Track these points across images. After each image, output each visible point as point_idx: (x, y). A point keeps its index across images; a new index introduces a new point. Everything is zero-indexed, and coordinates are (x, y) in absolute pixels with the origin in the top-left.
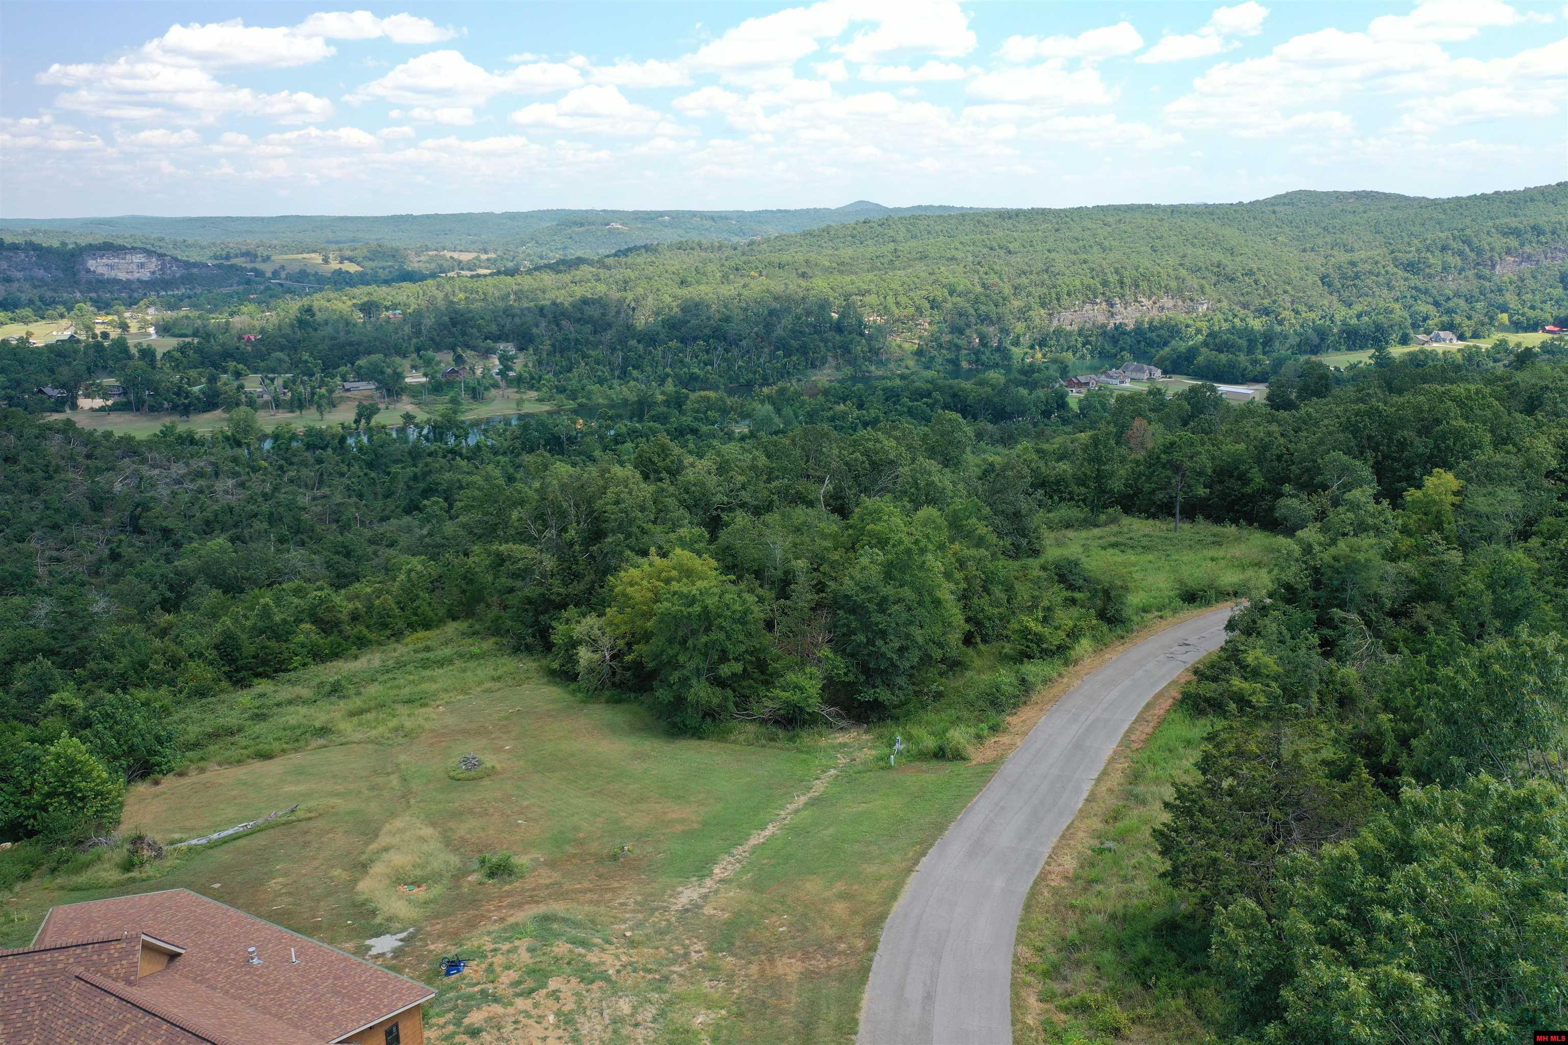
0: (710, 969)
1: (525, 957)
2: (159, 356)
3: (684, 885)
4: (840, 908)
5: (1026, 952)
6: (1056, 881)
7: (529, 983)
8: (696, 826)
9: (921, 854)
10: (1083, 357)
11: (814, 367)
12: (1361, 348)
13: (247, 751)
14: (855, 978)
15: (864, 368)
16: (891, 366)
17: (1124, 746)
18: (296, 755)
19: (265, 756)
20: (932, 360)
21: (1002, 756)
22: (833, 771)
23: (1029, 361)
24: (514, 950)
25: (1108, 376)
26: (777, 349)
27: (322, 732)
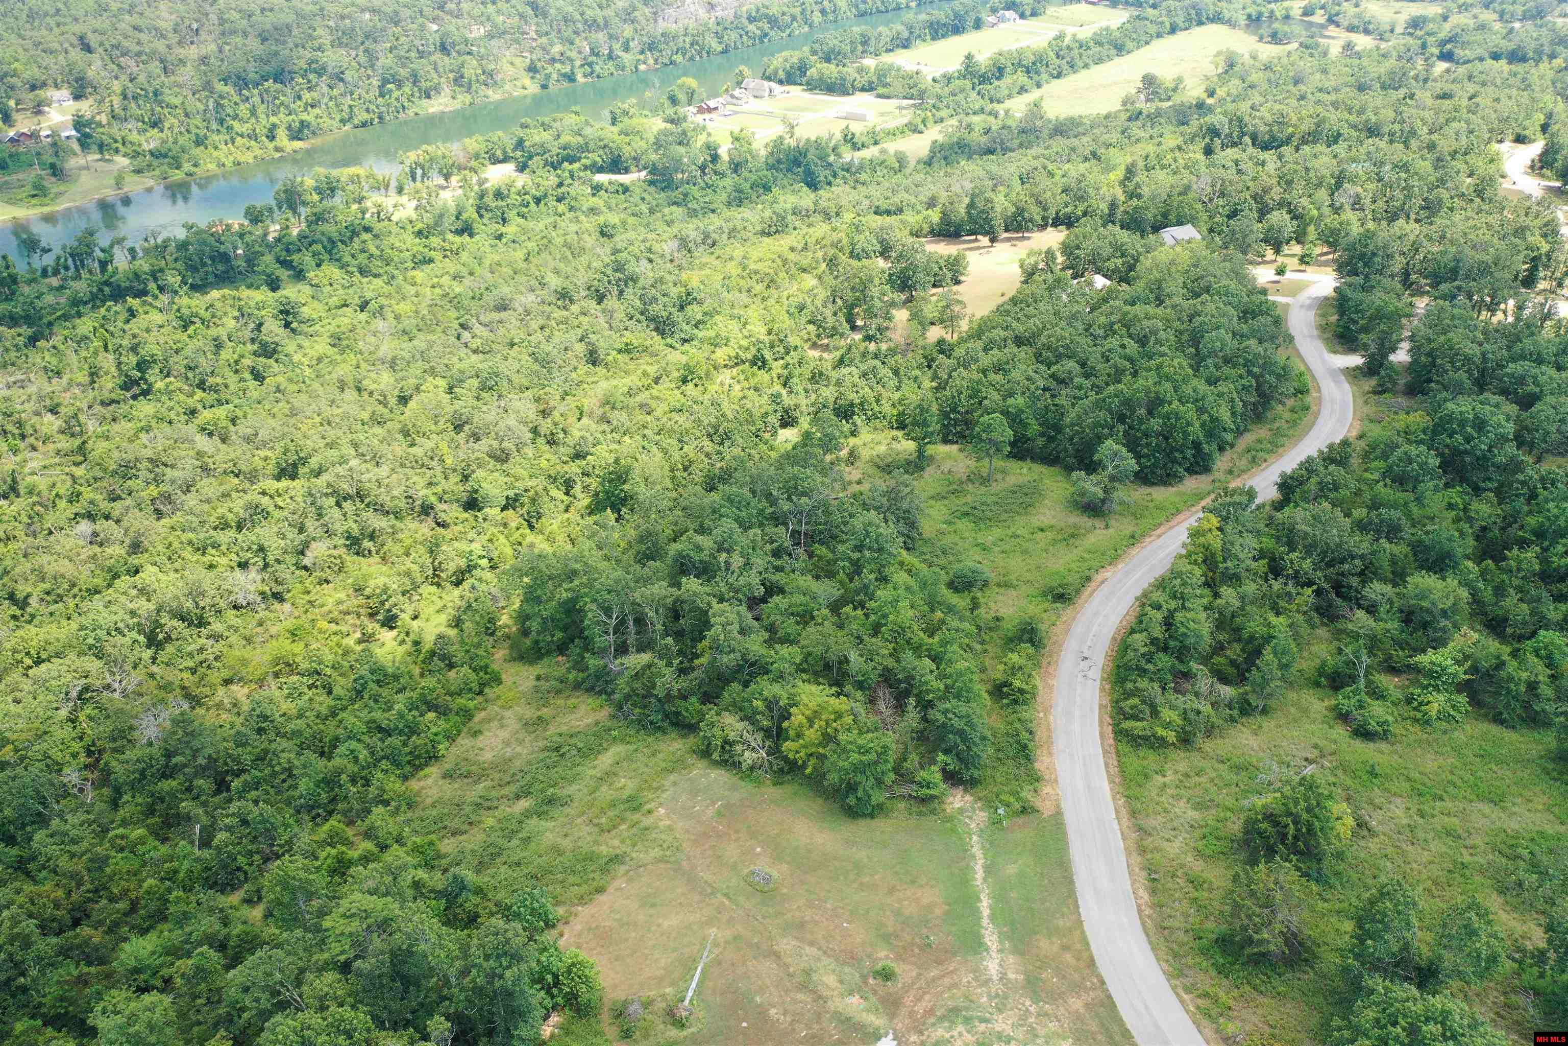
0: (1043, 1015)
1: (968, 1038)
4: (1068, 958)
5: (1163, 964)
6: (1147, 911)
8: (945, 908)
9: (1077, 907)
10: (692, 59)
11: (428, 97)
12: (943, 36)
13: (584, 889)
14: (1109, 1003)
15: (481, 93)
16: (507, 87)
17: (1111, 781)
18: (621, 883)
19: (600, 890)
20: (548, 77)
21: (1058, 806)
22: (975, 838)
23: (642, 67)
24: (960, 1034)
25: (732, 96)
26: (385, 82)
27: (616, 860)
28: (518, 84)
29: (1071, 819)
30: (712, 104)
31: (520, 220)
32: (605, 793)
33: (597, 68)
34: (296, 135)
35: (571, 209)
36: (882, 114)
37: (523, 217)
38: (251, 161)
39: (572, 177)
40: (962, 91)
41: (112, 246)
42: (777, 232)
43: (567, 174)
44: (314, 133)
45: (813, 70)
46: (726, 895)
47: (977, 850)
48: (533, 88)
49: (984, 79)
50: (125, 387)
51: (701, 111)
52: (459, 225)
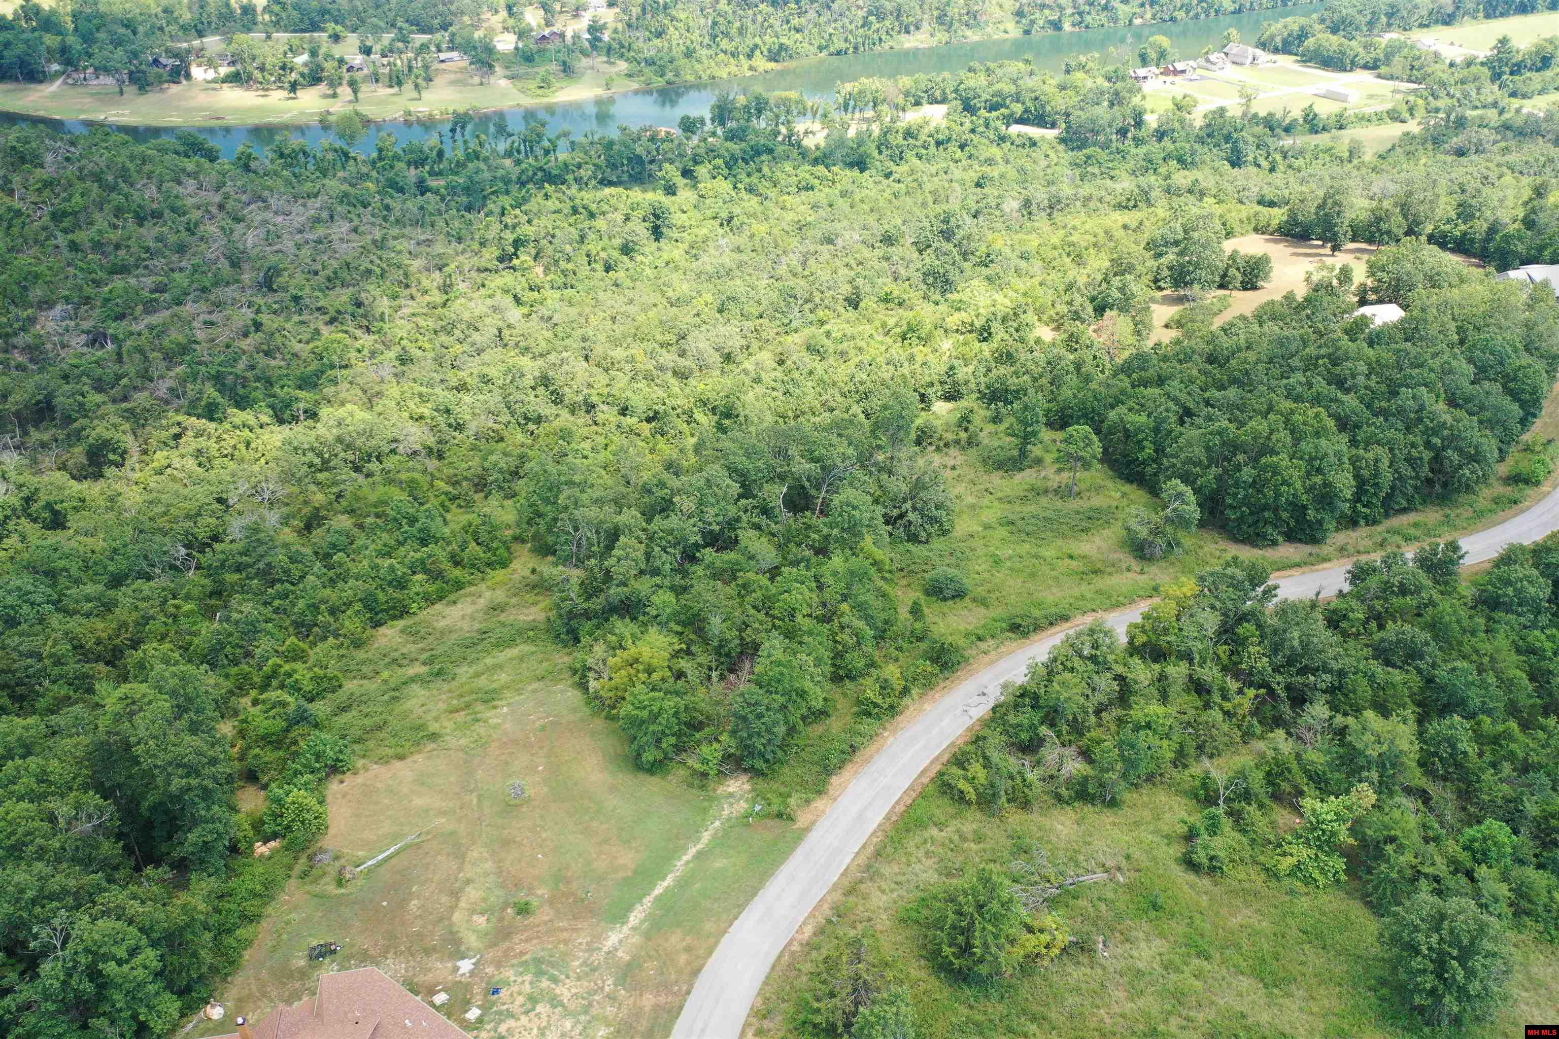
0: (611, 998)
1: (527, 988)
2: (259, 9)
3: (612, 929)
4: (683, 958)
5: (760, 1000)
6: (796, 947)
7: (529, 1006)
8: (630, 873)
9: (736, 918)
10: (1197, 16)
11: (908, 32)
12: (1502, 15)
13: (391, 752)
14: (674, 1012)
15: (960, 33)
16: (989, 30)
17: (887, 818)
18: (419, 758)
19: (401, 758)
20: (1033, 22)
21: (813, 823)
22: (717, 823)
23: (1137, 21)
24: (523, 982)
25: (1208, 60)
26: (870, 13)
27: (434, 737)
28: (1001, 27)
29: (813, 838)
30: (1179, 66)
31: (915, 161)
32: (482, 682)
33: (1088, 19)
34: (774, 57)
35: (970, 157)
36: (1371, 97)
37: (920, 158)
38: (725, 76)
39: (987, 126)
40: (1476, 79)
41: (558, 138)
42: (1135, 206)
43: (981, 121)
44: (791, 57)
45: (1311, 40)
46: (479, 797)
47: (706, 837)
48: (1014, 31)
49: (1517, 69)
50: (501, 260)
51: (1166, 72)
52: (855, 158)
